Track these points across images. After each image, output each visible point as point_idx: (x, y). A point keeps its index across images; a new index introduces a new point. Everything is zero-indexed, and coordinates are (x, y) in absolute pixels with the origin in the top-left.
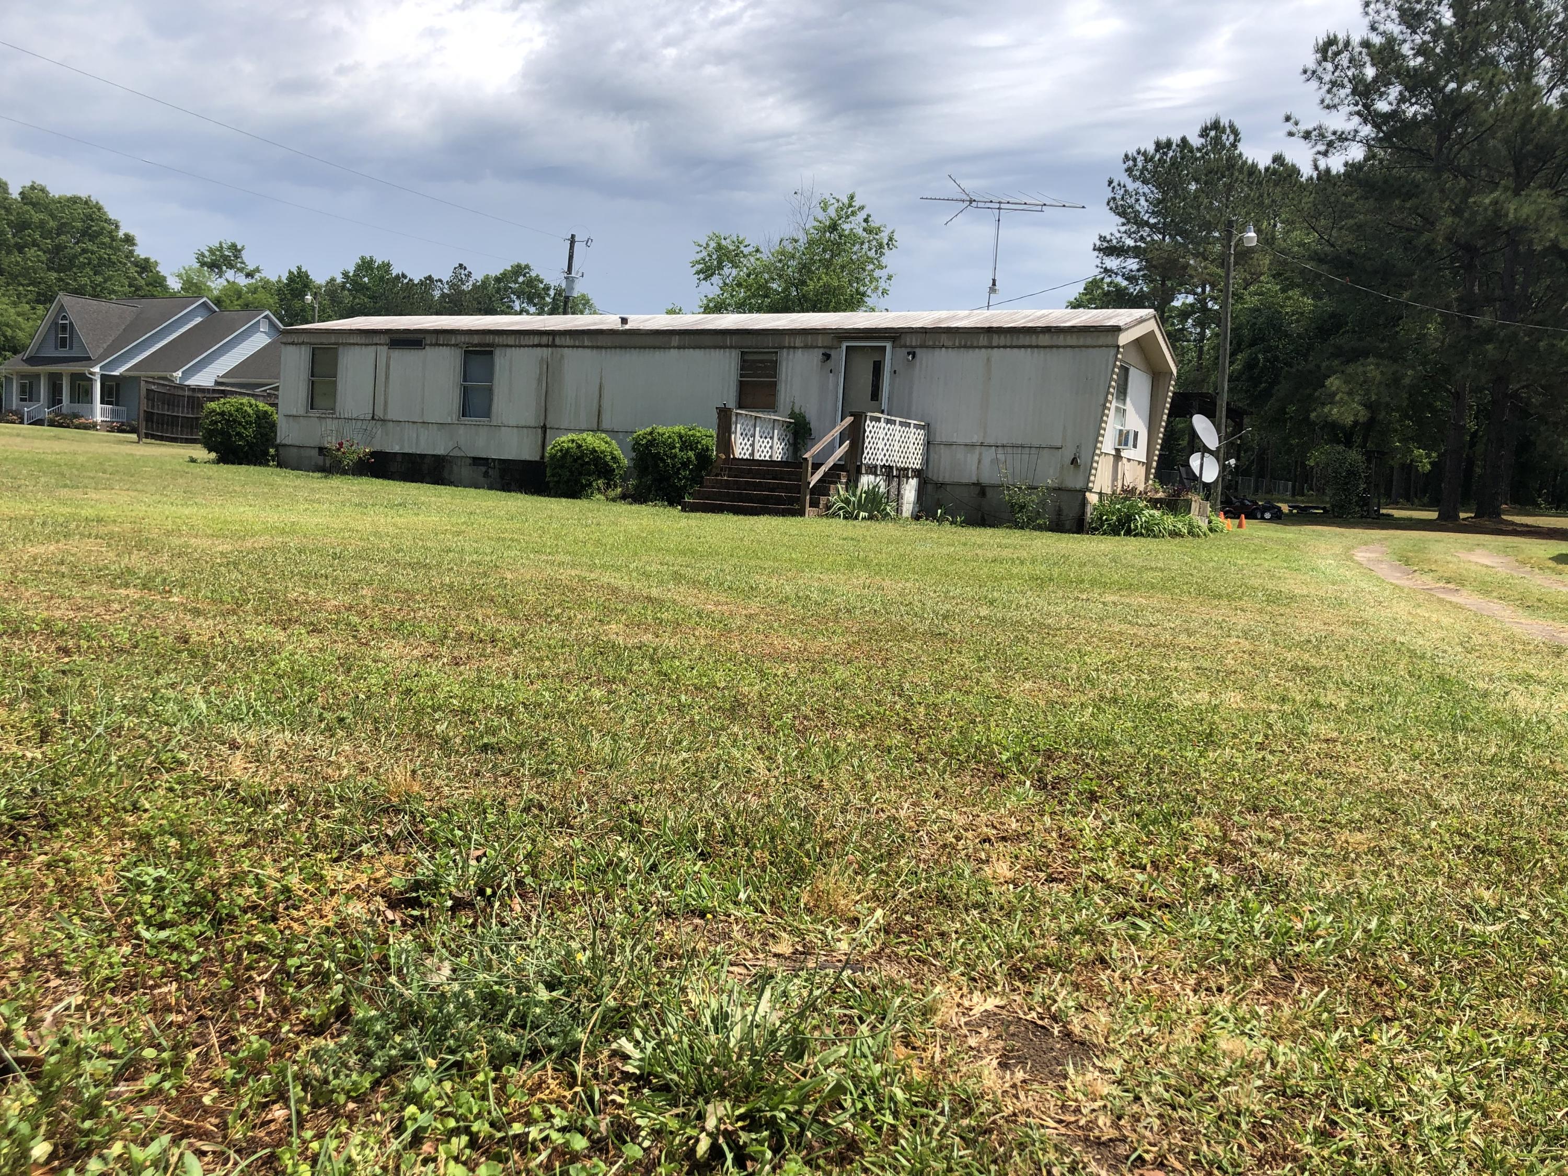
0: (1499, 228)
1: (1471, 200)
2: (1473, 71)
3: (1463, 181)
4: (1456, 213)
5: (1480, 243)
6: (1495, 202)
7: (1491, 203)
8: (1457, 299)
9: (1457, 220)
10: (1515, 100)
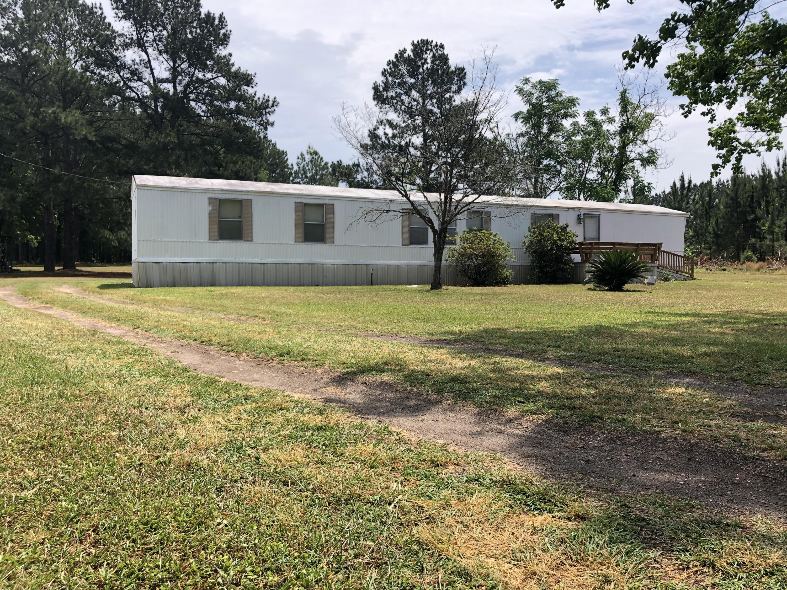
0: (58, 126)
1: (42, 110)
2: (36, 44)
3: (37, 99)
4: (36, 115)
5: (49, 132)
6: (54, 112)
7: (52, 113)
8: (41, 159)
9: (36, 119)
10: (58, 64)
